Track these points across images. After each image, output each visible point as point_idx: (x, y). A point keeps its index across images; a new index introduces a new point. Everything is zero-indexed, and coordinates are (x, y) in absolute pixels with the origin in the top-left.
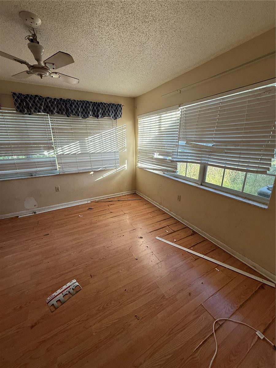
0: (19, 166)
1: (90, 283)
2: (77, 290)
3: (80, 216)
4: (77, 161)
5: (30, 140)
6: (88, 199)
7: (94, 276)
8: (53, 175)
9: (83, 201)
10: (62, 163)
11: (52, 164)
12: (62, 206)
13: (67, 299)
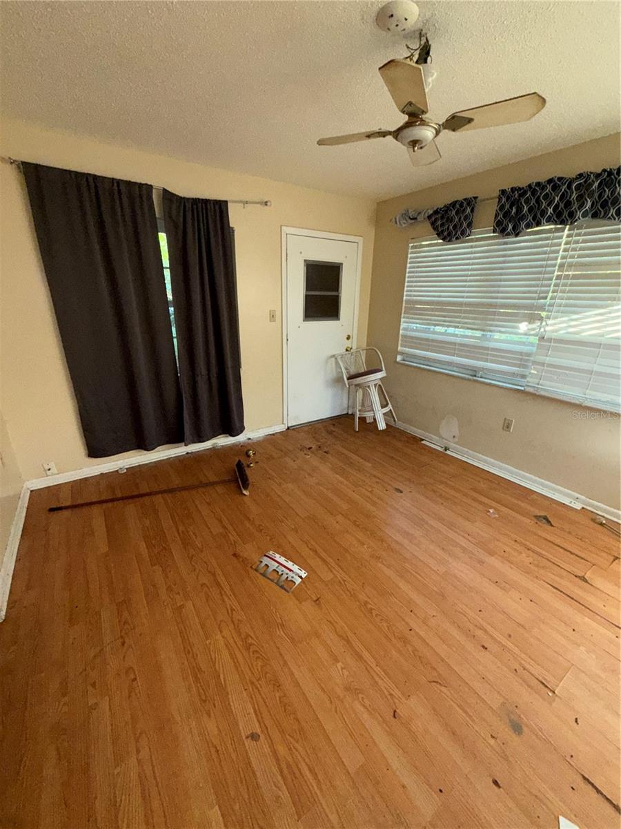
0: (461, 350)
1: (300, 603)
2: (285, 585)
3: (491, 511)
4: (596, 368)
5: (497, 298)
6: (579, 496)
7: (319, 605)
8: (511, 389)
9: (560, 492)
10: (543, 364)
11: (521, 360)
12: (500, 468)
13: (270, 577)
